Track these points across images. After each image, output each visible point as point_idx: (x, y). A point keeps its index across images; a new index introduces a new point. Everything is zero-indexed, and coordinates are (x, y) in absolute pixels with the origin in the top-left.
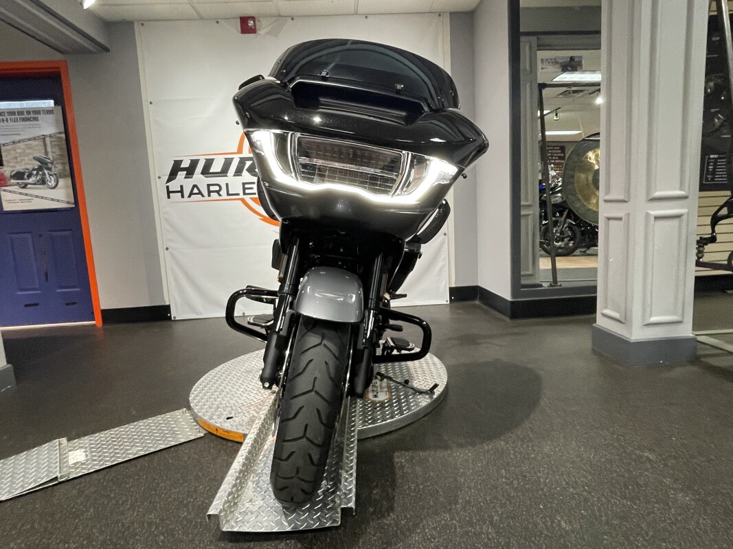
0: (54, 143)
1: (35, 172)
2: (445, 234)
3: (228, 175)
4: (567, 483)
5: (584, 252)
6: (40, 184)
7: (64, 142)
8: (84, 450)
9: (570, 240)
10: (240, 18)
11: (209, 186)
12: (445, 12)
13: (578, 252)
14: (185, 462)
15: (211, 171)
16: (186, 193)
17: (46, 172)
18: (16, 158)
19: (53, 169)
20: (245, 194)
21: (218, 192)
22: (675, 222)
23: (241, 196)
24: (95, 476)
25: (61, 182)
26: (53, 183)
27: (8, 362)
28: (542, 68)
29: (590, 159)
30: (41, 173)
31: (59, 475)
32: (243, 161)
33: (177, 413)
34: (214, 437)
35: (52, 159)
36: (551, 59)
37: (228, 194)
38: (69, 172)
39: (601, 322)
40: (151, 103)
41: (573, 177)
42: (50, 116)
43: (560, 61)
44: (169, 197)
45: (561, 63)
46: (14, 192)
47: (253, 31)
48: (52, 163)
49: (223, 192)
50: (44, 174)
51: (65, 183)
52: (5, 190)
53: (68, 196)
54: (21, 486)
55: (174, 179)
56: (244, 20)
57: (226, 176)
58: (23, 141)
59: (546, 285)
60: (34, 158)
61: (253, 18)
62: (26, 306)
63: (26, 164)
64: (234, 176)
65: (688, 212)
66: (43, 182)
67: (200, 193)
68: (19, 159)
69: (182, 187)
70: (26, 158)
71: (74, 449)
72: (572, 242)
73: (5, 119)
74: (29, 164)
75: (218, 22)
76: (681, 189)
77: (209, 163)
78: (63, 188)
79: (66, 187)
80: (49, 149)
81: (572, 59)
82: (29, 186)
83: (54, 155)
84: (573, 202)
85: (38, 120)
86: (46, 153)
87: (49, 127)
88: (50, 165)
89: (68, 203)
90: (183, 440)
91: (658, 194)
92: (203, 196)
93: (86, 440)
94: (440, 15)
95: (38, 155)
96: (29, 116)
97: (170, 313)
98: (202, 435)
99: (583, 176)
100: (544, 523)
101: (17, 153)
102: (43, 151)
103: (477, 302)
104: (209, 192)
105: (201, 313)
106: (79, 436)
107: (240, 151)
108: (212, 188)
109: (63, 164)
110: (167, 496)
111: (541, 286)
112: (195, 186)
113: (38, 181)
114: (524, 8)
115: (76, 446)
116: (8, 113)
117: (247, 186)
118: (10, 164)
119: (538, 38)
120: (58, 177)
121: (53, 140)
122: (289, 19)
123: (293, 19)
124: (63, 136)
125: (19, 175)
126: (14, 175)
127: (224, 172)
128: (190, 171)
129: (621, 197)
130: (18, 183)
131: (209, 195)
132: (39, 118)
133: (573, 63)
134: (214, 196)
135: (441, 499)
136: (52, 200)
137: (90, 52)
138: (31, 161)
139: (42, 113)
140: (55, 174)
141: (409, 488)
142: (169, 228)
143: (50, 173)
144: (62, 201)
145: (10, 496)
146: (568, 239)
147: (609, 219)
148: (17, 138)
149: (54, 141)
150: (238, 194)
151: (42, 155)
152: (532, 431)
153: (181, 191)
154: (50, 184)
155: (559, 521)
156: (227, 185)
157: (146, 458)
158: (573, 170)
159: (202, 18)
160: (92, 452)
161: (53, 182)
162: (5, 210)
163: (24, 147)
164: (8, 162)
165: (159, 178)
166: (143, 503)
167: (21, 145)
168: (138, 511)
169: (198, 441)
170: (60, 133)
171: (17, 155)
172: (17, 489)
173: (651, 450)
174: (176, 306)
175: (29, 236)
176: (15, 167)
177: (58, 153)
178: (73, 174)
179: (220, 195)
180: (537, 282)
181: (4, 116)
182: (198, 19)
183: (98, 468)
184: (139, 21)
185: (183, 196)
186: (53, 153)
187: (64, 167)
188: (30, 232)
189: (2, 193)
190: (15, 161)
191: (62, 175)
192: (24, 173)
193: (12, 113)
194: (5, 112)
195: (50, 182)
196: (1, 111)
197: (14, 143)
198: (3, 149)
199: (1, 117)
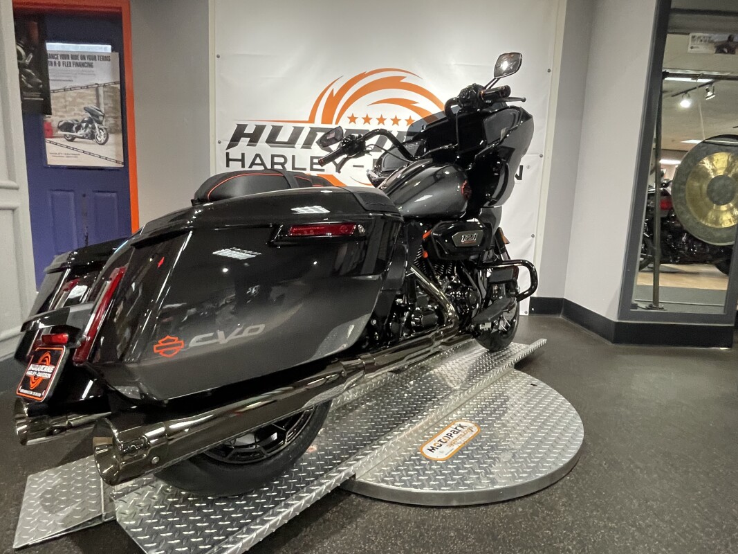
0: (107, 94)
1: (84, 125)
2: (533, 236)
3: (296, 146)
6: (89, 139)
7: (119, 93)
11: (273, 156)
15: (277, 140)
16: (248, 162)
17: (96, 125)
18: (65, 107)
19: (104, 123)
20: (312, 169)
21: (283, 164)
23: (308, 171)
25: (112, 138)
26: (102, 139)
28: (692, 48)
29: (705, 166)
30: (90, 126)
31: (104, 513)
32: (313, 132)
35: (103, 110)
37: (294, 168)
38: (120, 127)
40: (218, 57)
41: (684, 183)
42: (107, 62)
43: (715, 41)
44: (228, 165)
45: (715, 43)
46: (61, 145)
48: (103, 116)
49: (289, 165)
50: (94, 128)
51: (115, 140)
52: (50, 142)
53: (117, 155)
55: (236, 145)
57: (294, 147)
58: (75, 88)
59: (643, 306)
60: (85, 109)
63: (75, 114)
64: (302, 147)
66: (92, 136)
67: (263, 163)
68: (68, 108)
69: (243, 155)
70: (76, 108)
73: (57, 62)
74: (79, 114)
77: (276, 131)
78: (113, 145)
79: (116, 144)
80: (102, 100)
81: (730, 38)
82: (76, 140)
83: (107, 107)
84: (682, 213)
85: (92, 67)
86: (98, 104)
87: (104, 75)
88: (101, 118)
89: (117, 162)
92: (265, 167)
95: (89, 105)
96: (83, 61)
99: (696, 184)
102: (95, 101)
103: (561, 317)
104: (273, 164)
107: (312, 120)
108: (276, 160)
109: (115, 118)
112: (258, 155)
113: (87, 135)
116: (61, 55)
117: (315, 160)
118: (60, 114)
120: (108, 132)
121: (106, 89)
124: (118, 86)
125: (67, 127)
126: (61, 126)
127: (291, 142)
128: (254, 138)
130: (65, 135)
131: (273, 167)
132: (94, 64)
133: (731, 44)
134: (278, 168)
136: (100, 157)
138: (82, 112)
139: (97, 57)
140: (105, 129)
143: (101, 127)
144: (110, 160)
148: (69, 85)
149: (107, 91)
150: (305, 169)
151: (93, 106)
153: (242, 160)
154: (99, 139)
156: (293, 157)
158: (687, 175)
161: (102, 137)
162: (48, 163)
163: (75, 95)
164: (57, 111)
165: (219, 142)
167: (72, 93)
170: (115, 83)
171: (68, 103)
175: (71, 194)
176: (63, 117)
177: (112, 106)
178: (125, 129)
179: (285, 168)
181: (57, 58)
185: (243, 166)
186: (105, 104)
187: (116, 121)
188: (72, 191)
189: (47, 145)
190: (64, 110)
191: (113, 131)
192: (73, 125)
193: (65, 56)
194: (57, 55)
195: (99, 137)
196: (53, 53)
197: (65, 90)
198: (53, 95)
199: (53, 60)
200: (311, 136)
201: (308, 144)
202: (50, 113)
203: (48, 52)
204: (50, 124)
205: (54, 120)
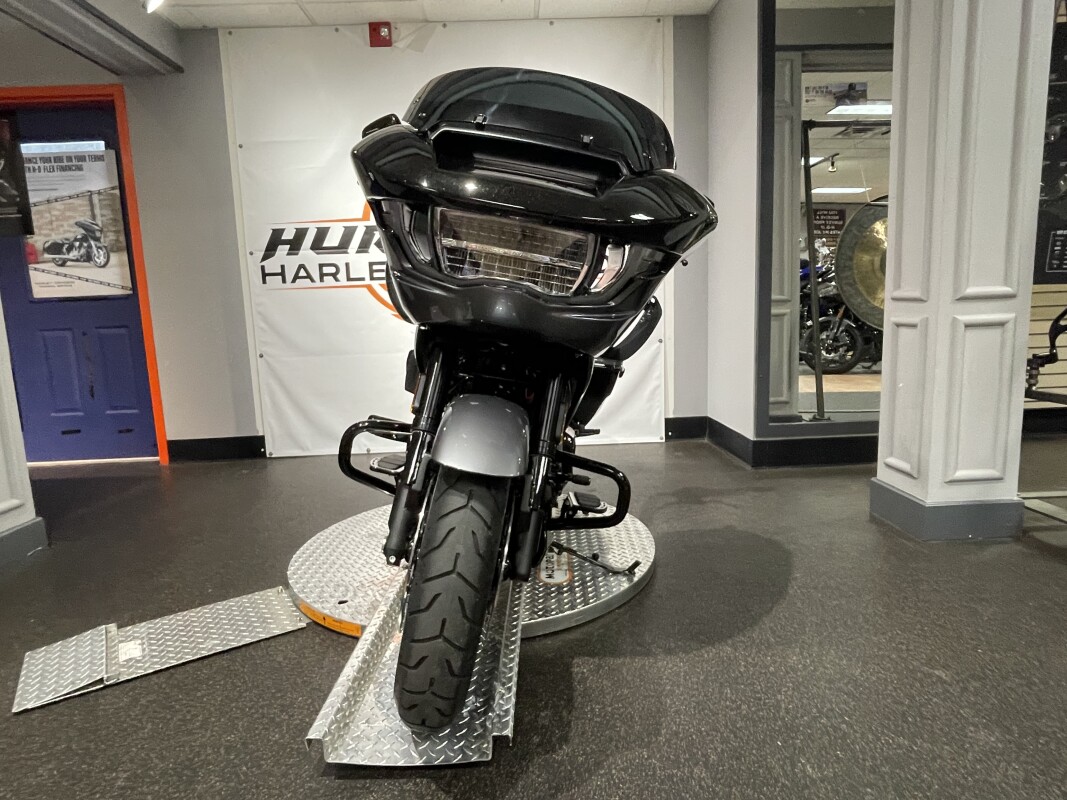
0: (104, 203)
1: (77, 244)
2: (660, 341)
3: (349, 250)
4: (819, 711)
5: (869, 368)
6: (84, 261)
7: (118, 201)
8: (140, 641)
9: (847, 351)
10: (371, 24)
11: (321, 266)
12: (668, 16)
13: (858, 367)
14: (280, 663)
15: (325, 245)
16: (289, 276)
17: (92, 243)
18: (51, 222)
19: (102, 240)
20: (372, 278)
21: (334, 275)
22: (996, 333)
23: (368, 281)
24: (154, 677)
25: (114, 258)
26: (102, 260)
27: (38, 513)
28: (807, 101)
29: (877, 232)
30: (85, 245)
31: (105, 676)
32: (369, 232)
33: (270, 593)
34: (320, 629)
35: (100, 223)
36: (820, 87)
37: (349, 279)
38: (124, 244)
39: (883, 475)
41: (851, 259)
42: (99, 163)
44: (264, 282)
46: (49, 272)
47: (387, 43)
48: (101, 231)
49: (342, 276)
50: (90, 247)
51: (119, 259)
52: (35, 269)
53: (123, 278)
54: (54, 690)
55: (273, 255)
56: (375, 28)
57: (346, 253)
58: (62, 199)
59: (807, 417)
61: (387, 24)
62: (64, 433)
63: (65, 232)
64: (358, 252)
65: (1016, 317)
66: (88, 258)
67: (309, 276)
68: (55, 224)
69: (283, 267)
70: (65, 224)
71: (127, 639)
72: (851, 353)
73: (36, 167)
74: (70, 231)
75: (337, 30)
76: (1006, 284)
77: (322, 233)
78: (115, 266)
79: (121, 265)
80: (97, 211)
81: (852, 86)
82: (69, 263)
83: (104, 218)
84: (851, 296)
85: (82, 170)
86: (94, 217)
87: (98, 179)
88: (98, 234)
89: (123, 287)
90: (277, 632)
91: (971, 290)
92: (313, 281)
93: (143, 627)
94: (659, 21)
95: (81, 219)
96: (70, 164)
97: (264, 448)
98: (304, 625)
99: (866, 258)
100: (782, 767)
101: (52, 216)
102: (89, 213)
103: (706, 440)
104: (322, 276)
105: (308, 449)
106: (133, 621)
107: (365, 218)
108: (326, 270)
109: (116, 232)
110: (253, 711)
111: (800, 419)
112: (302, 266)
113: (81, 257)
114: (781, 10)
115: (129, 636)
116: (41, 159)
117: (375, 267)
118: (44, 232)
119: (803, 55)
120: (108, 252)
121: (102, 197)
122: (440, 27)
123: (445, 26)
124: (117, 192)
125: (56, 248)
126: (49, 247)
127: (343, 246)
128: (295, 245)
129: (917, 294)
130: (54, 259)
131: (322, 280)
132: (84, 167)
133: (853, 93)
134: (329, 280)
135: (637, 728)
136: (101, 283)
137: (156, 72)
138: (72, 226)
139: (87, 159)
140: (105, 247)
141: (592, 710)
142: (263, 325)
143: (99, 245)
144: (115, 286)
145: (38, 704)
146: (845, 348)
147: (898, 325)
148: (53, 195)
149: (105, 200)
150: (363, 279)
151: (86, 219)
152: (774, 632)
153: (282, 274)
154: (97, 260)
155: (802, 764)
156: (347, 265)
157: (226, 656)
158: (852, 250)
159: (314, 24)
160: (151, 645)
161: (102, 258)
162: (35, 297)
163: (62, 207)
164: (40, 228)
165: (251, 254)
166: (219, 720)
167: (58, 205)
168: (212, 731)
169: (299, 634)
170: (113, 188)
171: (54, 218)
172: (48, 694)
173: (945, 667)
174: (272, 436)
175: (68, 334)
176: (49, 235)
177: (110, 217)
178: (129, 246)
179: (337, 280)
180: (795, 412)
181: (36, 163)
182: (308, 26)
183: (158, 667)
184: (224, 28)
185: (284, 281)
186: (102, 216)
187: (118, 237)
188: (69, 329)
189: (32, 273)
190: (50, 227)
191: (115, 249)
192: (63, 245)
193: (46, 159)
194: (36, 158)
195: (98, 258)
196: (30, 156)
197: (48, 201)
198: (33, 210)
199: (31, 165)
200: (367, 237)
201: (364, 247)
202: (31, 232)
203: (24, 156)
204: (33, 246)
205: (38, 240)
